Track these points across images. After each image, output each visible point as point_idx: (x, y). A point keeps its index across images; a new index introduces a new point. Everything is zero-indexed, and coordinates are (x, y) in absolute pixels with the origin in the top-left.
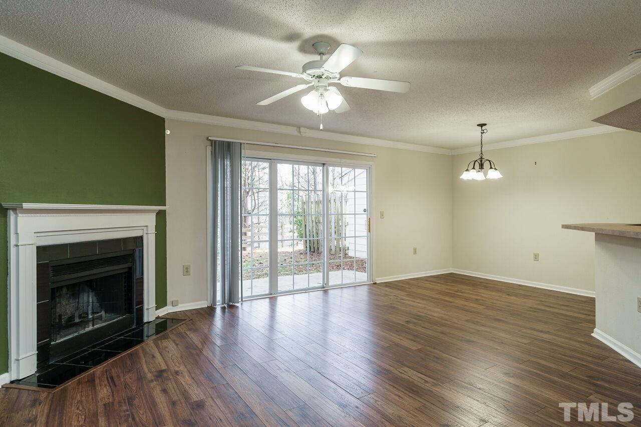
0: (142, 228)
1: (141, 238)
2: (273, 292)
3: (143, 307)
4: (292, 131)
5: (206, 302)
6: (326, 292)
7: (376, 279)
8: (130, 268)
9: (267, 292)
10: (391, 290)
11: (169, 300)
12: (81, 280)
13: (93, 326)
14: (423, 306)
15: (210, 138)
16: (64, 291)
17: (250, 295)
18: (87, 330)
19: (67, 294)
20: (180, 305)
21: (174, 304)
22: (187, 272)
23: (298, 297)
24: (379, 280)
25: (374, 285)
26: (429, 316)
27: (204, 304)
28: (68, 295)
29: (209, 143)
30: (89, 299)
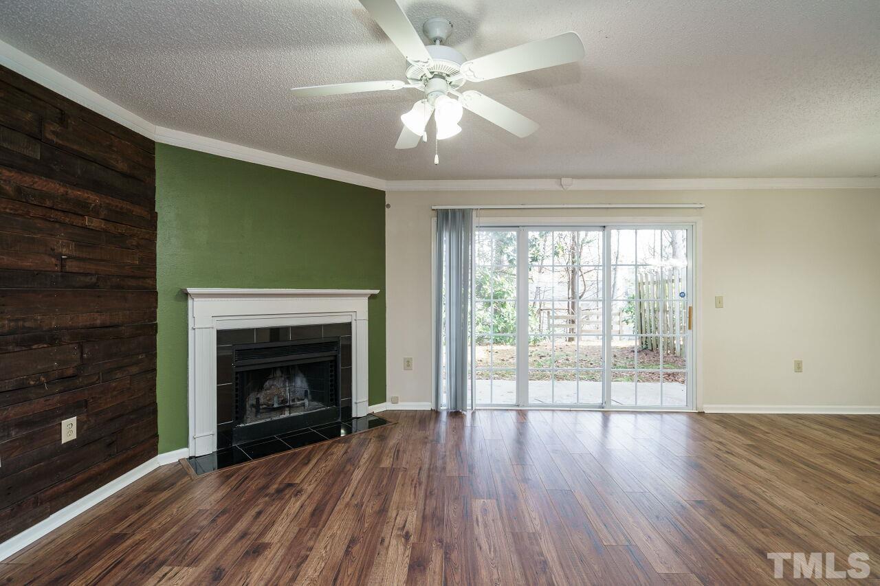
0: (351, 314)
1: (349, 325)
2: (521, 404)
3: (351, 400)
4: (550, 185)
5: (430, 403)
6: (606, 415)
7: (705, 406)
8: (336, 356)
9: (514, 402)
10: (723, 431)
11: (389, 395)
12: (296, 363)
13: (290, 413)
14: (767, 476)
15: (433, 208)
16: (278, 373)
17: (489, 402)
18: (282, 416)
19: (282, 377)
20: (400, 403)
21: (395, 401)
22: (408, 365)
23: (560, 416)
24: (709, 409)
25: (699, 417)
26: (762, 503)
27: (427, 406)
28: (283, 379)
29: (434, 213)
30: (300, 383)
